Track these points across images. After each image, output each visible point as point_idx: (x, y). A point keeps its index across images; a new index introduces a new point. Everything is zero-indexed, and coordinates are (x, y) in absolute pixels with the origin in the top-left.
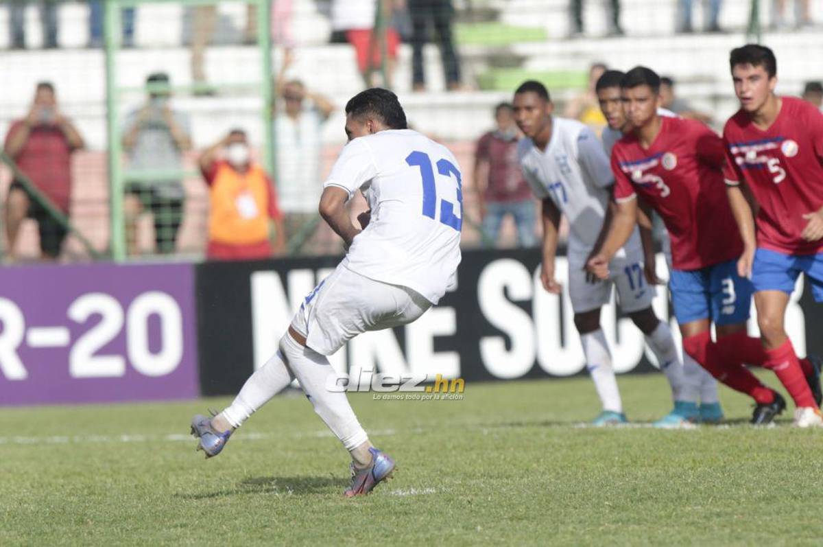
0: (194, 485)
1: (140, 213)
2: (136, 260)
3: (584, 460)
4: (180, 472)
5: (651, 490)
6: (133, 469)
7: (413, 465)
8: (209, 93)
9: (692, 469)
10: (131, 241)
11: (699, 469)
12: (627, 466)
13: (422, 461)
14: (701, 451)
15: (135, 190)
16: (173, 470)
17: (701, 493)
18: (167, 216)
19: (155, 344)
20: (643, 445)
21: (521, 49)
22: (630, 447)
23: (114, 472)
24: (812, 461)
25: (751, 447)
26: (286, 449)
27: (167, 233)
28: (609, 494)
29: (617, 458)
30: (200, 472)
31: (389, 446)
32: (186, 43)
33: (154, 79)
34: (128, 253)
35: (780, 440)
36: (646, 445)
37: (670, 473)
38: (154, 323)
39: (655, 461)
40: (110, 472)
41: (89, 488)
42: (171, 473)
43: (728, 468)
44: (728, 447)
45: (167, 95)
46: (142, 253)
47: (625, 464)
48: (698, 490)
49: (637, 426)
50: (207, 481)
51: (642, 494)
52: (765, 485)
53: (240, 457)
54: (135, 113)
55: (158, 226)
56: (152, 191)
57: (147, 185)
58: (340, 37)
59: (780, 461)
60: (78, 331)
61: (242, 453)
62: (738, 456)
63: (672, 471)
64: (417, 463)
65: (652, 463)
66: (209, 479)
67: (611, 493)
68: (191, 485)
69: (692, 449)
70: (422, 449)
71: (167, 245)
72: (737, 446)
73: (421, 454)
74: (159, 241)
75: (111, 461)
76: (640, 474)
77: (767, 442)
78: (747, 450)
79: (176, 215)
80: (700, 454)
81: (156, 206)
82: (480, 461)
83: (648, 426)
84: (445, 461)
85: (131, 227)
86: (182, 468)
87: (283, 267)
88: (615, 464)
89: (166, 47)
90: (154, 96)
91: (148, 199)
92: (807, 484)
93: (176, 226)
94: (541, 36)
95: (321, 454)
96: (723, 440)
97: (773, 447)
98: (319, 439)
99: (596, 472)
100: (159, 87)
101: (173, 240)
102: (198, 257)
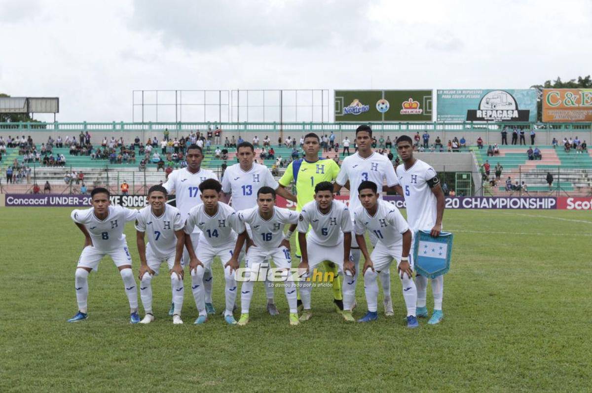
60: (84, 201)
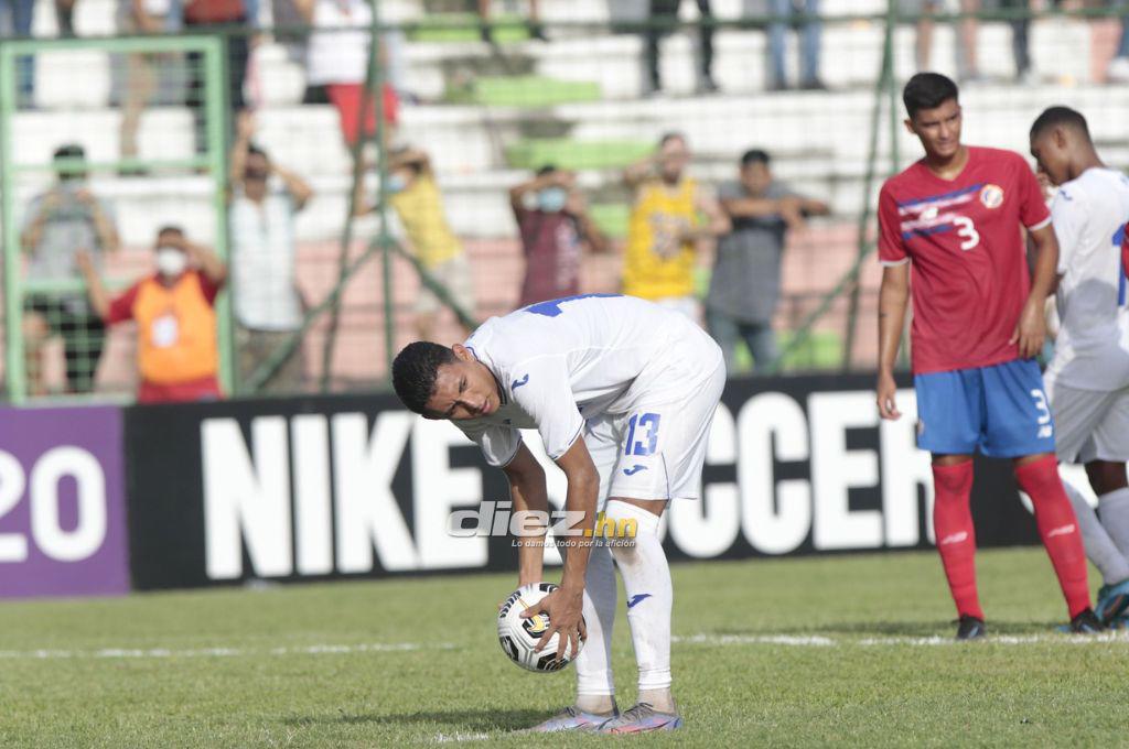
0: (154, 726)
1: (47, 337)
2: (42, 402)
3: (685, 691)
4: (130, 706)
5: (786, 736)
6: (62, 701)
7: (450, 697)
8: (140, 173)
9: (836, 705)
10: (34, 375)
11: (847, 706)
12: (746, 700)
13: (462, 692)
14: (844, 678)
15: (38, 305)
16: (120, 703)
17: (855, 742)
18: (83, 341)
19: (69, 519)
20: (764, 669)
21: (566, 112)
22: (746, 671)
23: (37, 705)
24: (1000, 695)
25: (912, 672)
26: (270, 673)
27: (83, 365)
28: (729, 742)
29: (730, 689)
30: (157, 706)
31: (412, 670)
32: (114, 104)
33: (63, 153)
34: (29, 393)
35: (951, 661)
36: (767, 669)
37: (808, 711)
38: (68, 489)
39: (783, 692)
40: (32, 707)
41: (9, 730)
42: (116, 708)
43: (887, 705)
44: (880, 673)
45: (83, 175)
46: (49, 392)
47: (743, 697)
48: (851, 737)
49: (750, 639)
50: (170, 721)
51: (774, 742)
52: (942, 729)
53: (207, 684)
54: (39, 198)
55: (70, 355)
56: (62, 308)
57: (55, 299)
58: (318, 95)
59: (957, 694)
61: (209, 678)
62: (897, 685)
63: (810, 708)
64: (455, 695)
65: (780, 696)
66: (172, 717)
67: (732, 741)
68: (148, 726)
69: (832, 676)
70: (458, 674)
71: (83, 382)
72: (892, 671)
73: (458, 681)
74: (72, 375)
75: (30, 689)
76: (766, 713)
77: (933, 665)
78: (907, 678)
79: (96, 340)
80: (843, 683)
81: (67, 328)
82: (542, 692)
83: (765, 639)
84: (493, 691)
85: (34, 356)
86: (131, 701)
87: (244, 412)
88: (730, 697)
89: (80, 108)
90: (65, 176)
91: (56, 317)
92: (999, 729)
93: (96, 355)
94: (594, 94)
95: (320, 679)
96: (872, 662)
97: (943, 672)
98: (313, 657)
99: (705, 708)
100: (70, 165)
101: (92, 374)
102: (125, 398)
